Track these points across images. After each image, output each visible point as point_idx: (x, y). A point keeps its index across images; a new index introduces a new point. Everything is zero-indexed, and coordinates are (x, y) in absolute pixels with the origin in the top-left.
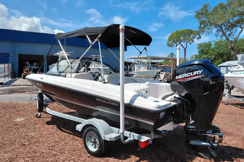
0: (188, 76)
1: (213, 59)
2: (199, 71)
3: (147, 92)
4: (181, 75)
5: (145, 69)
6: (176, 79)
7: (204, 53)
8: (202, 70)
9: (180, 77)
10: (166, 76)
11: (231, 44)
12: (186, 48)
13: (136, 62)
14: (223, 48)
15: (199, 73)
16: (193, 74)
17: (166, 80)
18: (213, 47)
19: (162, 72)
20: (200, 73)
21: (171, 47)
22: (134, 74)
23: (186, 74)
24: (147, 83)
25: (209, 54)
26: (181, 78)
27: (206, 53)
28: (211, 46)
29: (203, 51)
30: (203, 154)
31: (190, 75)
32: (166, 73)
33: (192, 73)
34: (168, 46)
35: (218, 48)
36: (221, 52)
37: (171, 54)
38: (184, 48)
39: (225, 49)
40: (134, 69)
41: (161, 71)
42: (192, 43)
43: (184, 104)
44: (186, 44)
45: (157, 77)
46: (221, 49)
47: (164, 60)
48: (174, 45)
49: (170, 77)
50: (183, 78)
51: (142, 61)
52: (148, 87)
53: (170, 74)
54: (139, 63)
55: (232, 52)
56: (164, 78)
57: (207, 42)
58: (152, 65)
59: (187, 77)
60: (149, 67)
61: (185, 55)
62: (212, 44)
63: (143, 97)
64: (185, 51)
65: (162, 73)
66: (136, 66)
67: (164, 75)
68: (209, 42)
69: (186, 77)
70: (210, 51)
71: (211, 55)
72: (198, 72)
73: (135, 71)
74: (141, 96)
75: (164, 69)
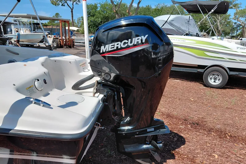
0: (123, 46)
1: (100, 22)
2: (143, 37)
3: (45, 82)
4: (110, 45)
5: (27, 31)
6: (101, 52)
7: (91, 16)
8: (147, 36)
9: (108, 47)
10: (54, 40)
11: (115, 8)
12: (73, 8)
13: (13, 22)
14: (108, 11)
15: (142, 40)
16: (131, 42)
17: (55, 45)
18: (99, 9)
19: (49, 35)
20: (144, 41)
21: (55, 5)
22: (11, 38)
23: (119, 43)
24: (42, 59)
25: (96, 17)
26: (110, 49)
27: (93, 16)
28: (97, 8)
29: (90, 13)
30: (142, 160)
31: (126, 45)
32: (55, 36)
33: (130, 40)
34: (53, 4)
35: (103, 12)
36: (107, 15)
37: (56, 14)
38: (71, 8)
39: (110, 12)
40: (11, 31)
41: (47, 34)
42: (78, 3)
43: (115, 95)
44: (73, 4)
45: (44, 41)
46: (107, 12)
47: (48, 21)
48: (59, 4)
49: (60, 41)
50: (114, 50)
51: (22, 21)
52: (45, 70)
53: (59, 37)
54: (18, 23)
55: (117, 15)
56: (53, 42)
57: (94, 4)
58: (36, 26)
59: (122, 49)
60: (31, 29)
61: (73, 17)
62: (98, 6)
63: (42, 105)
64: (72, 12)
65: (49, 37)
66: (12, 26)
67: (52, 39)
68: (95, 4)
69: (119, 47)
70: (97, 14)
71: (98, 18)
72: (140, 38)
73: (13, 34)
74: (35, 103)
75: (51, 31)
